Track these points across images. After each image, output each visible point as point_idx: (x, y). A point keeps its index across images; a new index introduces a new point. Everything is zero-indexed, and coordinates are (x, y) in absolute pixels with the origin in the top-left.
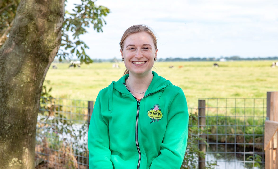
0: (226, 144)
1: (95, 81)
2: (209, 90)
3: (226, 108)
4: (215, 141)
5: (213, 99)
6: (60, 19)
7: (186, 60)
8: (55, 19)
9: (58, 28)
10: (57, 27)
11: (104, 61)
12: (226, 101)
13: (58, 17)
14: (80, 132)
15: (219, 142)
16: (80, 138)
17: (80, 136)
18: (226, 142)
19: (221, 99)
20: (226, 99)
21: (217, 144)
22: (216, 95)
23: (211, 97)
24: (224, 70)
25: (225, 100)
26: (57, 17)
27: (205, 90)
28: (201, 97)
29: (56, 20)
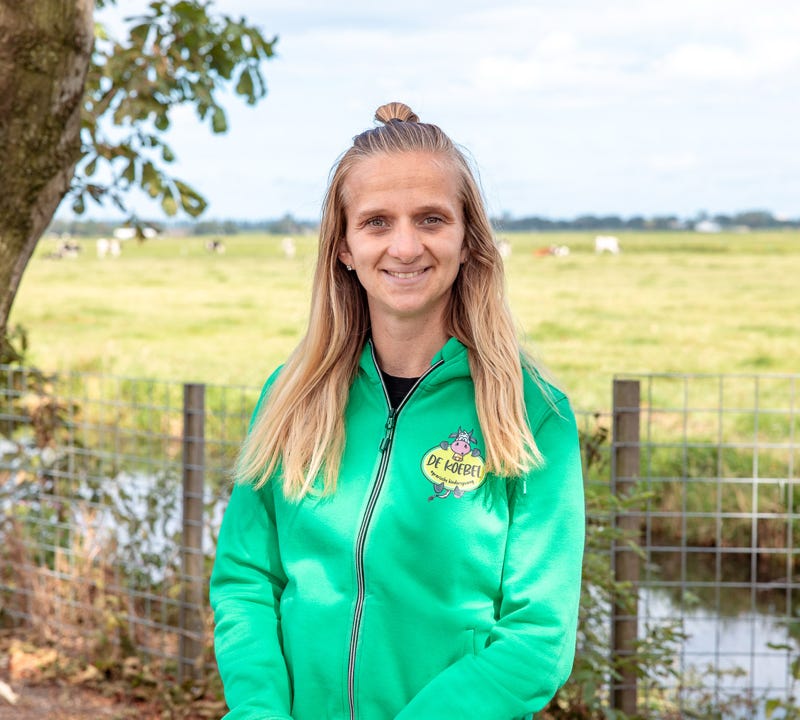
0: (720, 549)
1: (209, 305)
2: (655, 342)
3: (721, 411)
4: (676, 541)
5: (668, 377)
6: (73, 63)
7: (564, 226)
8: (57, 63)
9: (66, 98)
10: (62, 94)
11: (247, 227)
12: (721, 386)
13: (67, 55)
14: (152, 502)
15: (692, 543)
16: (152, 528)
17: (152, 520)
18: (719, 542)
19: (700, 376)
20: (721, 376)
21: (684, 549)
22: (678, 363)
23: (661, 370)
24: (712, 267)
25: (717, 380)
26: (62, 55)
27: (639, 341)
28: (625, 370)
29: (60, 67)
